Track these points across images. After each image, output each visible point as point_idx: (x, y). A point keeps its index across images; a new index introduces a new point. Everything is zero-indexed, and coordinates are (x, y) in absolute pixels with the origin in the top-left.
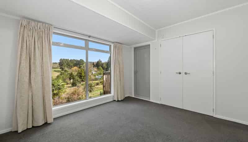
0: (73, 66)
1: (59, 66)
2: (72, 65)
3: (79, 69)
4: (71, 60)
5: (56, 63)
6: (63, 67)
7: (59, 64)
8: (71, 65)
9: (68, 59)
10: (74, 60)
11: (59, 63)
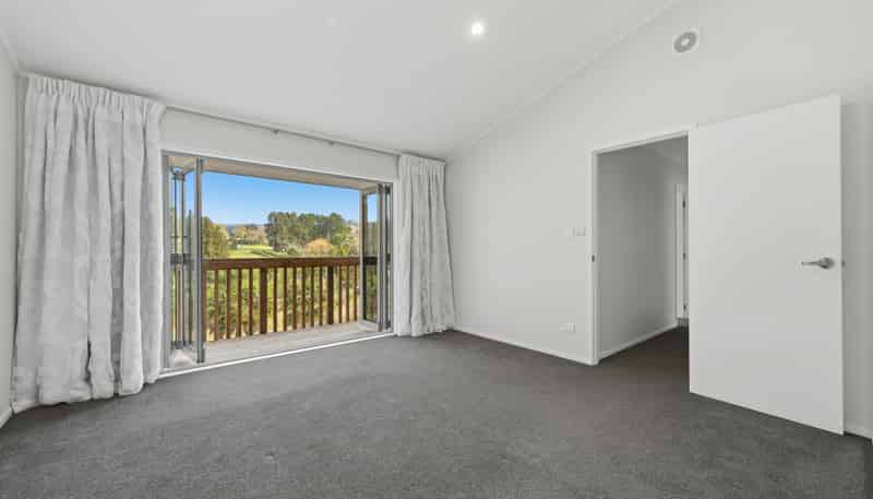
0: (309, 235)
1: (265, 235)
2: (306, 231)
3: (332, 247)
4: (302, 218)
5: (254, 227)
6: (279, 241)
7: (267, 231)
8: (304, 235)
9: (294, 215)
10: (310, 215)
11: (265, 225)
